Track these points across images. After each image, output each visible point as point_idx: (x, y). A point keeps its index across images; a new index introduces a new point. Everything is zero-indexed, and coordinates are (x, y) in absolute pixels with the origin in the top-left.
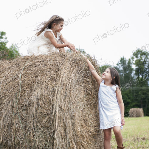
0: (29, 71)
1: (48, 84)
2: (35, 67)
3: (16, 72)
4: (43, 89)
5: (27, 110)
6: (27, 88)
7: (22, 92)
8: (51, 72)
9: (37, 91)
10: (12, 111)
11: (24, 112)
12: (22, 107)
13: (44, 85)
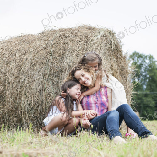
0: (59, 41)
1: (79, 53)
2: (65, 37)
3: (47, 42)
4: (74, 57)
5: (59, 76)
6: (58, 56)
7: (53, 59)
8: (81, 42)
9: (68, 58)
10: (44, 77)
11: (55, 78)
12: (53, 73)
13: (75, 54)
